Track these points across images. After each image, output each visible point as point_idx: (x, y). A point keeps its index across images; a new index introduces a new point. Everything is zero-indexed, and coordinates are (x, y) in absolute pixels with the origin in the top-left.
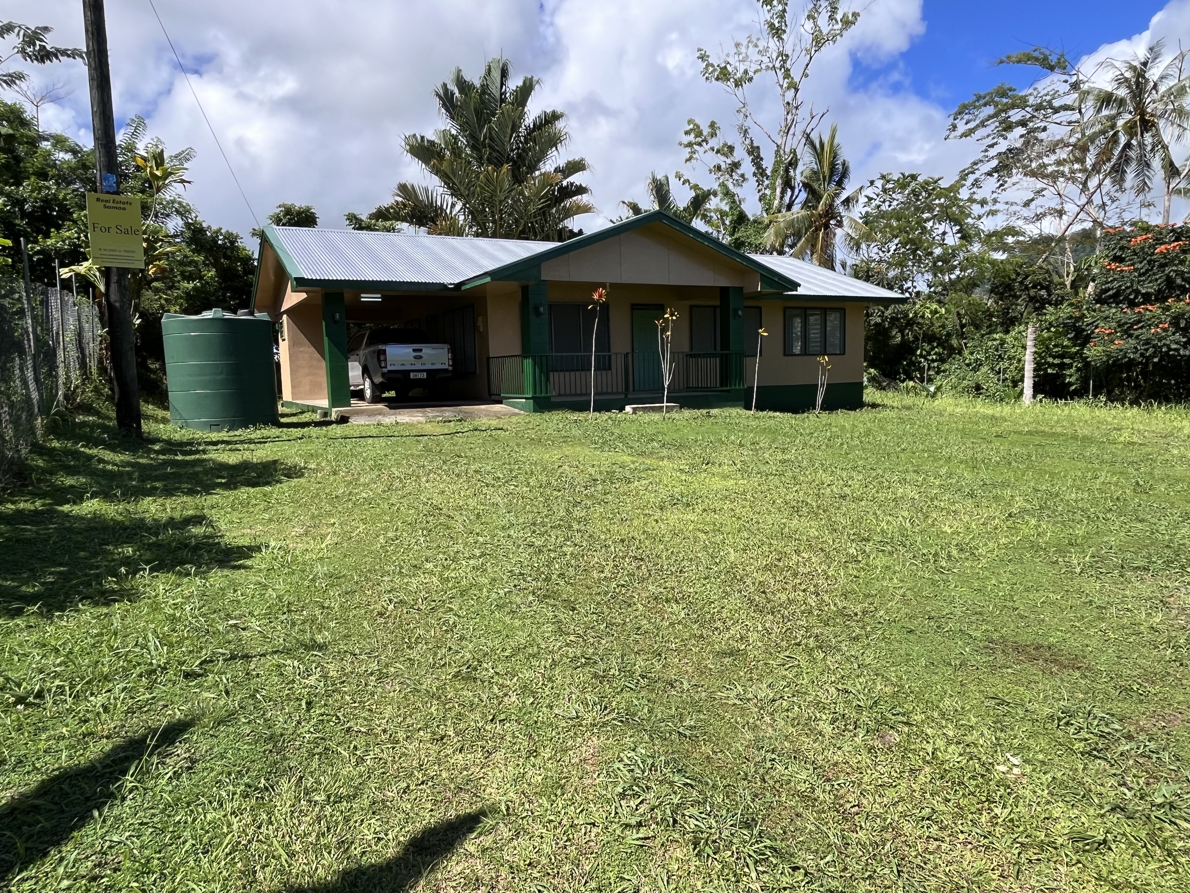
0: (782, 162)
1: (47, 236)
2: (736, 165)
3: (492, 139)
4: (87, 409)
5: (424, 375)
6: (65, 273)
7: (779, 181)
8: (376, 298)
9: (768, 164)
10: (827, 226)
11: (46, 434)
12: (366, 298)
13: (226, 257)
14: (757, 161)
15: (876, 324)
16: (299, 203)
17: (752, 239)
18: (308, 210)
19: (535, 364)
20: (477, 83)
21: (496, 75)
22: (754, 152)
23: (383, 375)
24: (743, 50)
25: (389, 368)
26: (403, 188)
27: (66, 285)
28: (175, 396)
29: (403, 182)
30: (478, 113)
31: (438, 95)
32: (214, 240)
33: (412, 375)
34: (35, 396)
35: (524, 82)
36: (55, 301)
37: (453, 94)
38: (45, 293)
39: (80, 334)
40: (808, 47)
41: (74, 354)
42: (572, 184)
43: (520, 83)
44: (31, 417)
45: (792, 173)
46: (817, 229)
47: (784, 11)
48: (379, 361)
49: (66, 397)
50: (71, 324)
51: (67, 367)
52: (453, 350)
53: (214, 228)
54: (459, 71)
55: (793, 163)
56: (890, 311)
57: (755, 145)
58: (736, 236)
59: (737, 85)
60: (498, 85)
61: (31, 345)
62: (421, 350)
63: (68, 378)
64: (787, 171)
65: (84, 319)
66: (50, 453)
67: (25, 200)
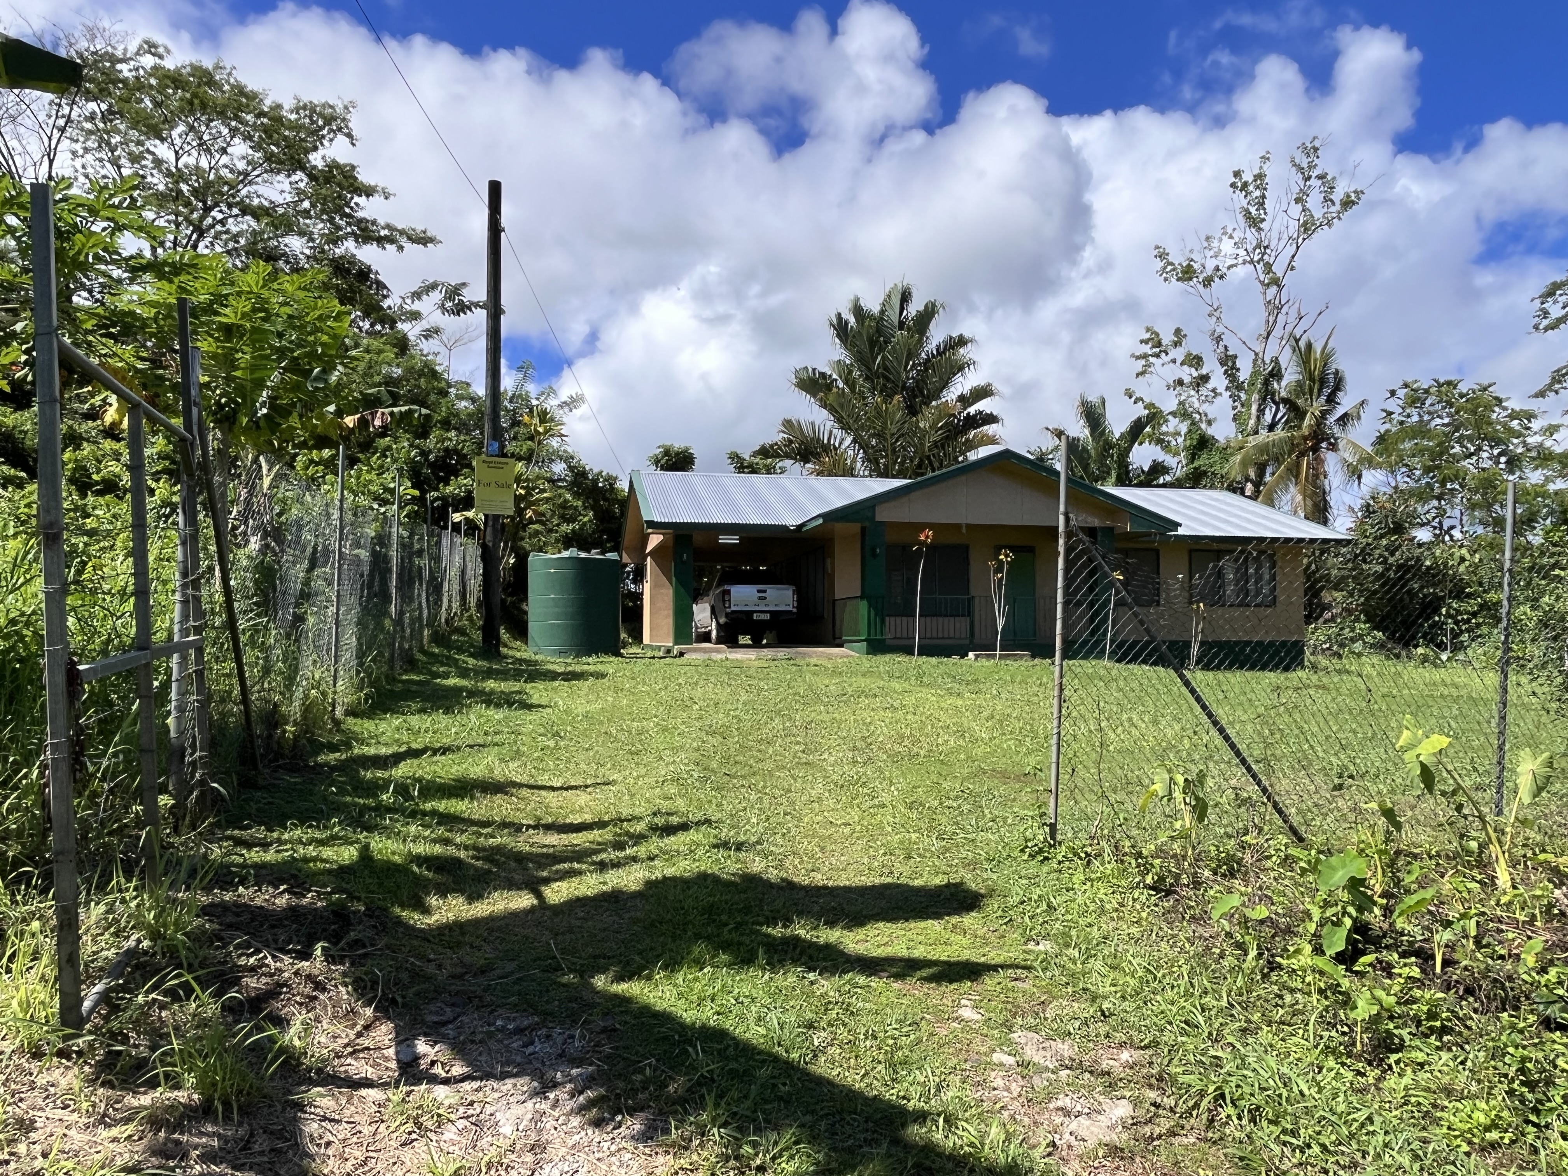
0: (1260, 374)
1: (447, 483)
2: (1205, 378)
3: (886, 368)
4: (461, 631)
5: (767, 617)
6: (457, 517)
7: (1255, 397)
8: (733, 540)
11: (430, 642)
12: (724, 539)
13: (606, 499)
14: (1231, 372)
16: (678, 445)
17: (1217, 468)
18: (686, 450)
19: (870, 606)
20: (876, 310)
21: (896, 301)
22: (1229, 362)
23: (727, 615)
24: (1215, 244)
25: (733, 608)
26: (788, 424)
27: (456, 527)
28: (534, 627)
29: (788, 417)
30: (872, 343)
31: (832, 325)
32: (595, 481)
33: (755, 616)
34: (425, 612)
35: (926, 306)
36: (445, 542)
37: (847, 323)
38: (439, 536)
39: (463, 573)
40: (1295, 236)
41: (456, 587)
42: (981, 412)
43: (921, 308)
44: (421, 627)
45: (1274, 385)
46: (1302, 455)
47: (1264, 197)
48: (724, 601)
49: (447, 620)
50: (457, 559)
51: (450, 596)
52: (798, 592)
53: (596, 471)
54: (857, 300)
55: (1275, 374)
57: (1230, 353)
58: (1196, 464)
59: (1204, 286)
60: (898, 311)
61: (426, 574)
62: (765, 591)
63: (450, 606)
64: (1266, 383)
65: (468, 559)
66: (433, 655)
67: (430, 452)
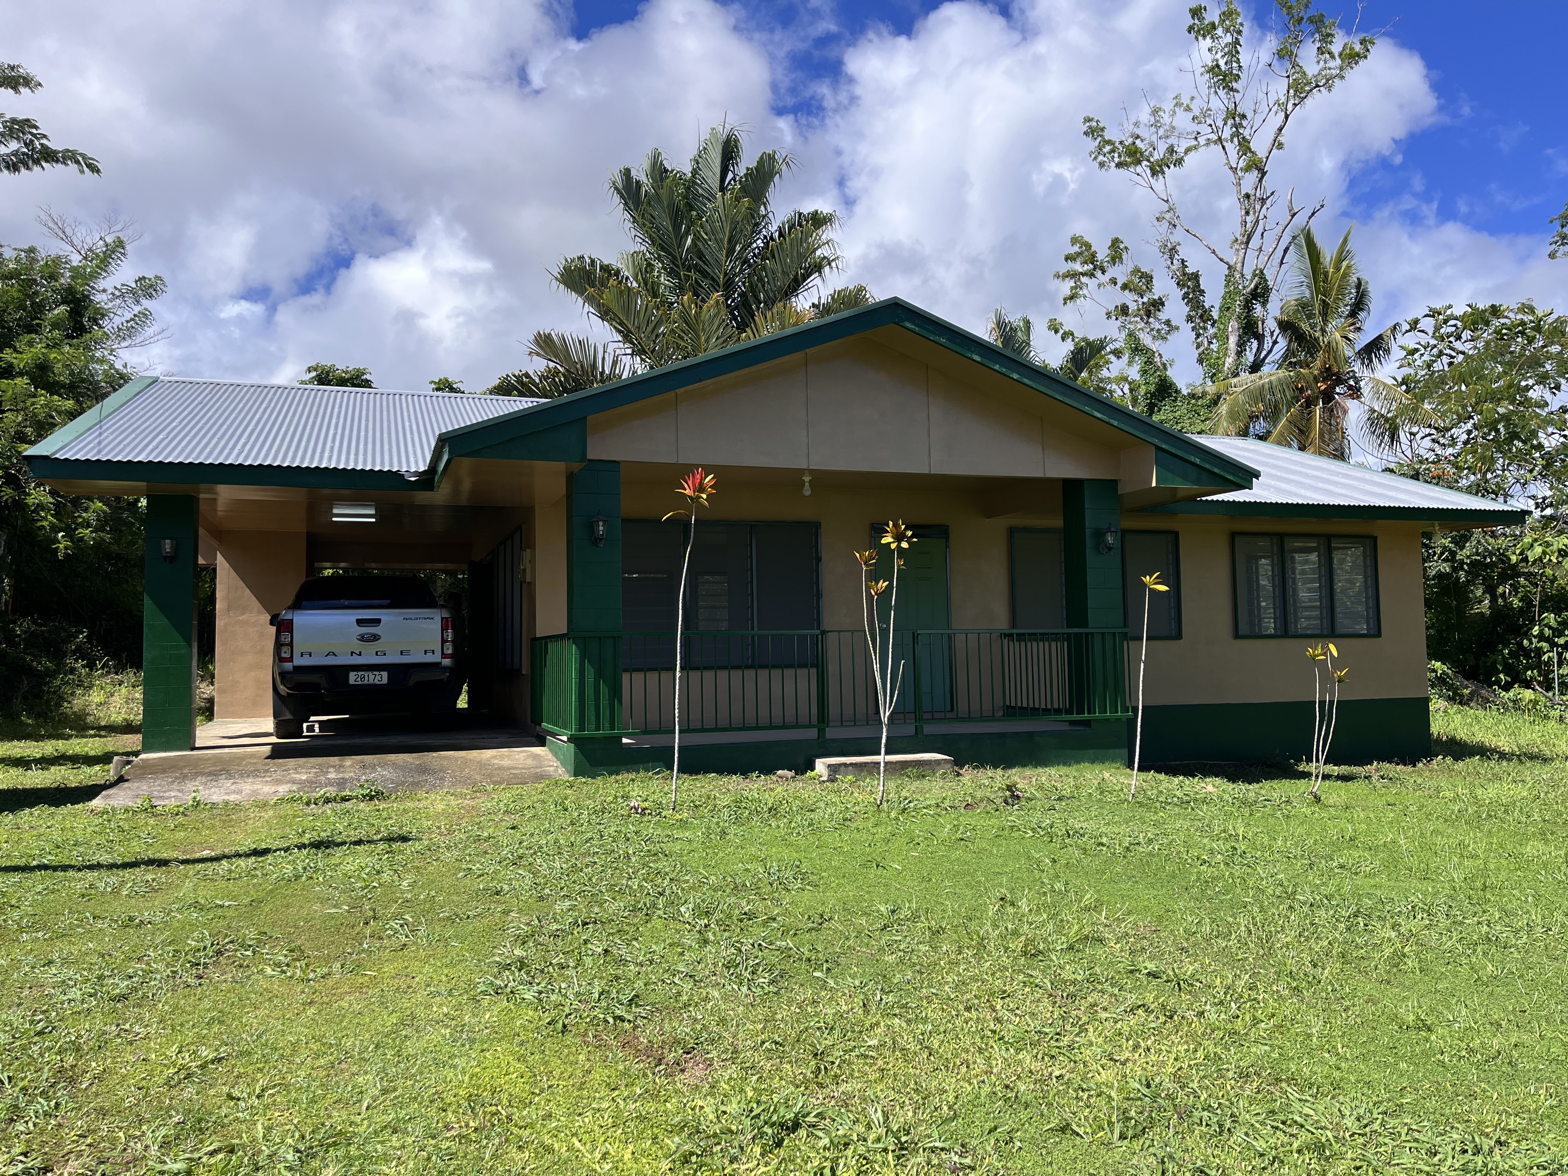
0: (1239, 294)
2: (1155, 306)
5: (382, 678)
7: (1233, 326)
9: (1213, 298)
10: (1328, 396)
12: (345, 513)
14: (1193, 296)
15: (1440, 576)
20: (685, 169)
21: (716, 158)
22: (1189, 282)
24: (1166, 118)
25: (298, 661)
31: (614, 184)
33: (353, 678)
35: (761, 161)
37: (638, 184)
40: (1283, 99)
45: (1258, 310)
46: (1310, 403)
52: (455, 622)
54: (657, 155)
55: (1261, 293)
56: (1466, 552)
57: (1189, 270)
59: (1154, 173)
62: (376, 622)
64: (1248, 306)
